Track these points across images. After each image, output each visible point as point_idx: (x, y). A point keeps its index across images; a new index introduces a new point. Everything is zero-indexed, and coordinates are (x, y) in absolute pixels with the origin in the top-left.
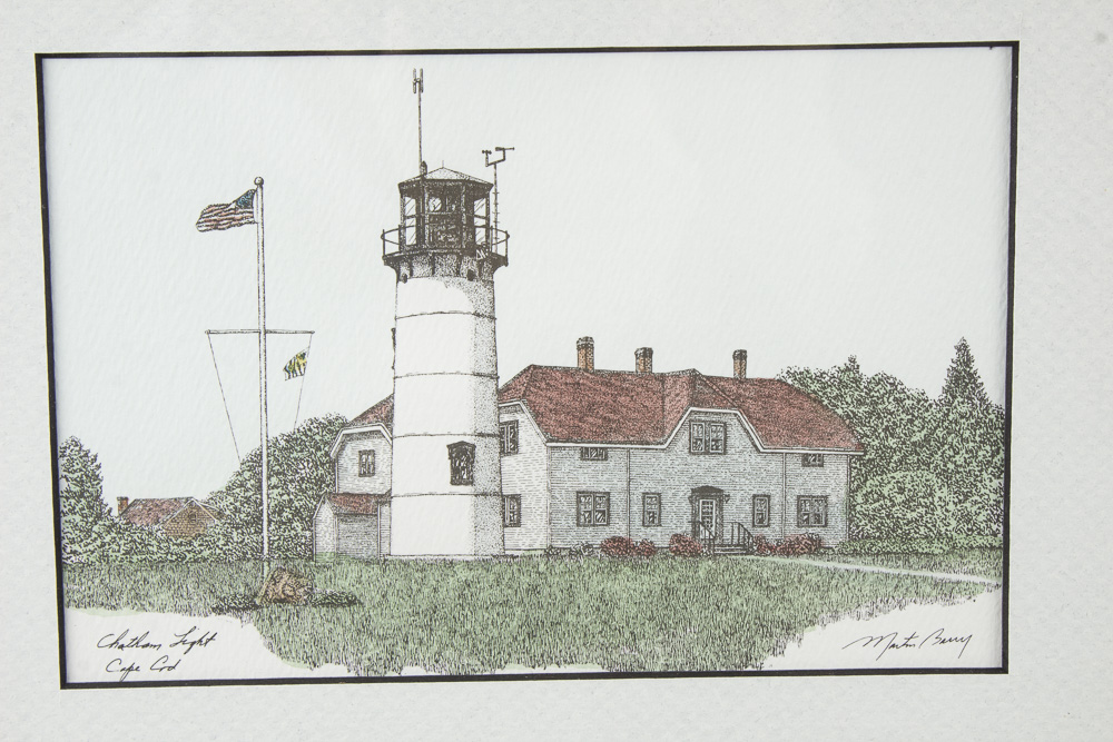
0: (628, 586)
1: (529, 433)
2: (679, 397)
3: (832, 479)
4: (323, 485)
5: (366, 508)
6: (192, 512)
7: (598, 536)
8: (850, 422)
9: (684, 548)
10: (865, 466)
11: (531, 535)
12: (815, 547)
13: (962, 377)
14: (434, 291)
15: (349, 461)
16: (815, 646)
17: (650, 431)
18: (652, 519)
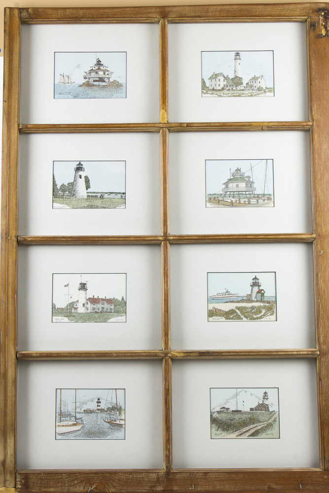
0: (97, 315)
1: (89, 303)
2: (101, 300)
3: (113, 307)
4: (73, 307)
5: (76, 309)
6: (63, 309)
7: (94, 311)
8: (114, 302)
9: (101, 312)
10: (115, 306)
11: (89, 311)
12: (111, 312)
13: (123, 299)
14: (82, 292)
15: (75, 305)
16: (111, 320)
17: (98, 303)
18: (98, 310)
